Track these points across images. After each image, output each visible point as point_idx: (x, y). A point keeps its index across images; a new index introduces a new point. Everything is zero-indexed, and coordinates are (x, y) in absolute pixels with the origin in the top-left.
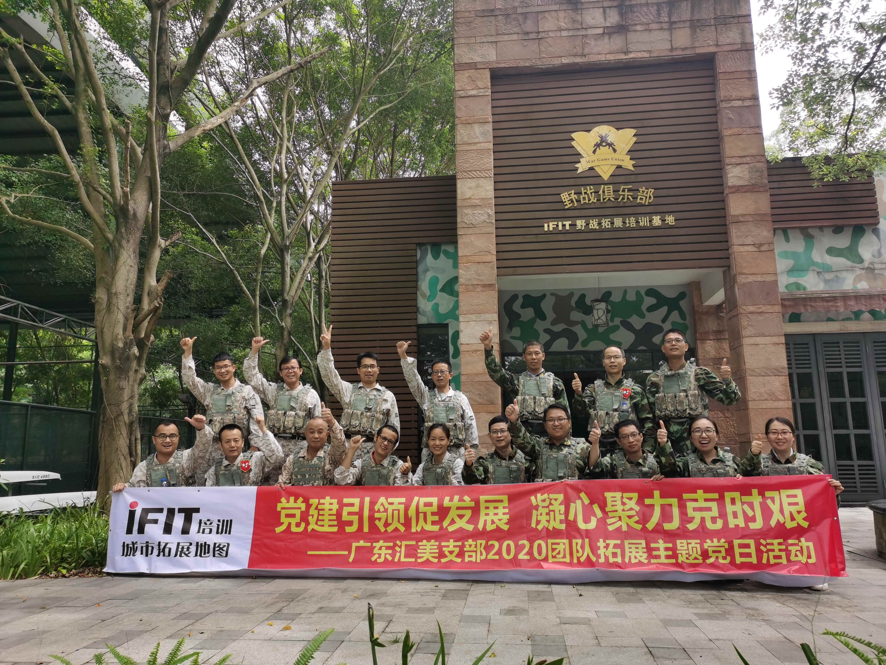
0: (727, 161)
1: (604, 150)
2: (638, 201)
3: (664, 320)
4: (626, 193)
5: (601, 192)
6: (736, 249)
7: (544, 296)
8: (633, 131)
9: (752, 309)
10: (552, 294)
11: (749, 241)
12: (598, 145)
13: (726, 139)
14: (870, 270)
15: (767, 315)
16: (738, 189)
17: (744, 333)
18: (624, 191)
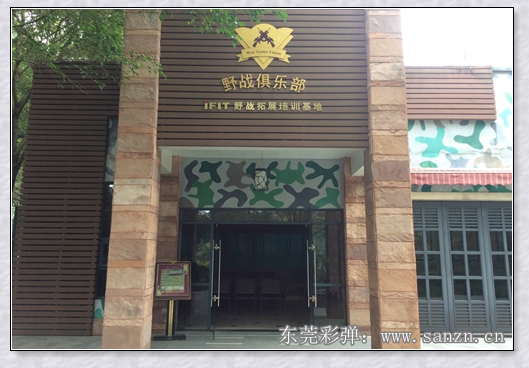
0: (371, 59)
1: (264, 45)
2: (292, 89)
3: (320, 187)
4: (281, 82)
5: (258, 80)
6: (374, 132)
7: (220, 163)
8: (291, 30)
9: (385, 184)
10: (227, 162)
11: (386, 127)
12: (258, 40)
13: (371, 42)
14: (488, 154)
15: (398, 190)
16: (379, 83)
17: (377, 204)
18: (279, 79)
